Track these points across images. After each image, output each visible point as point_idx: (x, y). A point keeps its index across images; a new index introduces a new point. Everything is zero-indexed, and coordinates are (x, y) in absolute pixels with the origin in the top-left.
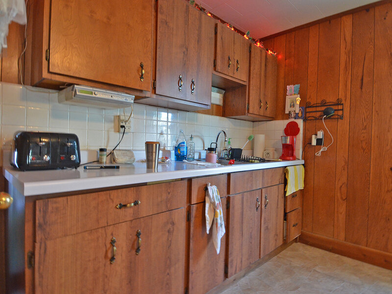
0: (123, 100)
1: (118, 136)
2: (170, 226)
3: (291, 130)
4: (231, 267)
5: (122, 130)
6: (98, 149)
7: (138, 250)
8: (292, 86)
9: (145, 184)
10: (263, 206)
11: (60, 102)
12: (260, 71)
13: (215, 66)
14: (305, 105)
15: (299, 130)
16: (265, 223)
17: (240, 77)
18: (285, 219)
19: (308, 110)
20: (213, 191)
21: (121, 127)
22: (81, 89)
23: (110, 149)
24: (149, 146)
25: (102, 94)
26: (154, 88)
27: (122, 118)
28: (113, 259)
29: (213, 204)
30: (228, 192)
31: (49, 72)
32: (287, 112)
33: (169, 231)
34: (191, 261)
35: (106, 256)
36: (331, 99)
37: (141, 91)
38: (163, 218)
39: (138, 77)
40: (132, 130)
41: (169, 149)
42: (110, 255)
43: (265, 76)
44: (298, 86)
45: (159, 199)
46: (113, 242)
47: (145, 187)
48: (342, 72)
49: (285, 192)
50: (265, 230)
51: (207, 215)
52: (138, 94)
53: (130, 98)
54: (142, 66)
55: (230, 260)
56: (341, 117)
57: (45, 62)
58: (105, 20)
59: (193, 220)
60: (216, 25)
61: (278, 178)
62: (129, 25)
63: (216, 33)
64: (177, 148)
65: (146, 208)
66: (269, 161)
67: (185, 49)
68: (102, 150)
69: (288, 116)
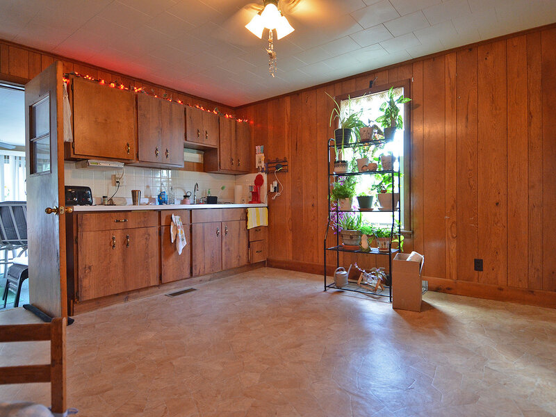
0: (117, 166)
1: (115, 188)
2: (146, 236)
3: (259, 181)
4: (195, 269)
5: (117, 184)
6: (102, 197)
7: (127, 245)
8: (259, 147)
9: (130, 211)
10: (224, 234)
11: (77, 168)
12: (231, 137)
13: (186, 138)
14: (267, 162)
15: (263, 181)
16: (226, 246)
17: (211, 142)
18: (249, 246)
19: (270, 165)
20: (176, 219)
21: (117, 182)
22: (92, 162)
23: (109, 197)
24: (134, 192)
25: (103, 163)
26: (138, 157)
27: (117, 176)
28: (114, 246)
29: (175, 226)
30: (191, 222)
31: (74, 154)
32: (257, 167)
33: (146, 239)
34: (163, 259)
35: (110, 245)
36: (281, 158)
37: (129, 160)
38: (143, 230)
39: (126, 152)
40: (125, 184)
41: (154, 197)
42: (112, 245)
43: (236, 139)
44: (262, 146)
45: (139, 220)
46: (113, 239)
47: (130, 213)
48: (286, 137)
49: (247, 226)
50: (226, 251)
51: (172, 232)
52: (126, 162)
53: (121, 165)
54: (128, 145)
55: (194, 264)
56: (287, 171)
57: (72, 149)
58: (104, 122)
59: (162, 235)
60: (185, 109)
61: (239, 216)
62: (119, 122)
63: (185, 115)
64: (159, 196)
65: (131, 224)
66: (230, 203)
67: (159, 130)
68: (104, 197)
69: (257, 170)
